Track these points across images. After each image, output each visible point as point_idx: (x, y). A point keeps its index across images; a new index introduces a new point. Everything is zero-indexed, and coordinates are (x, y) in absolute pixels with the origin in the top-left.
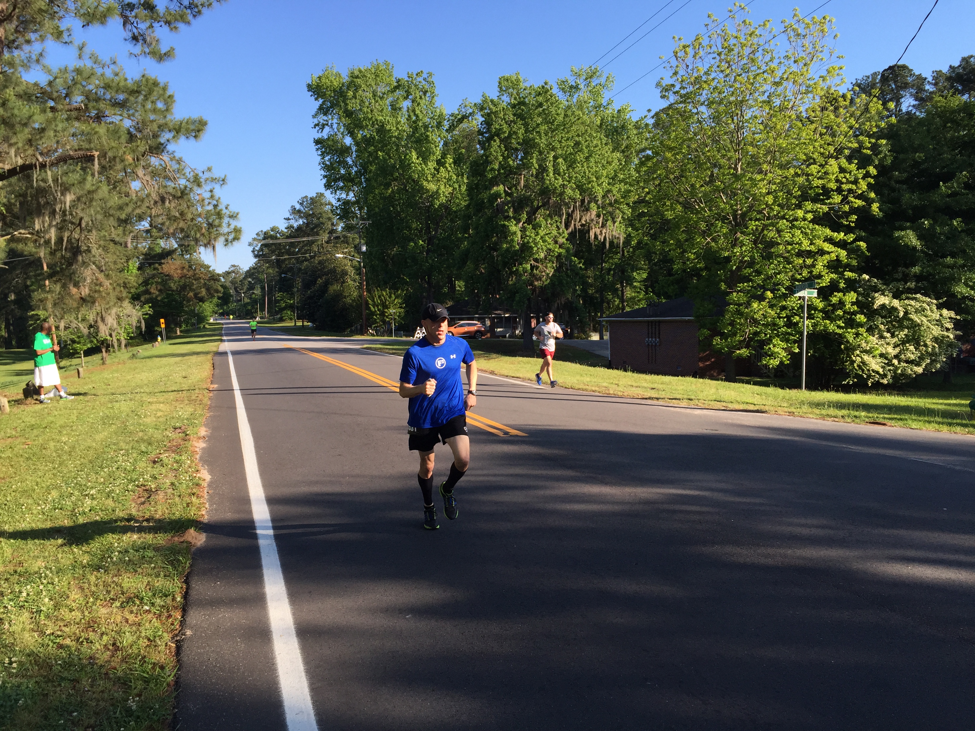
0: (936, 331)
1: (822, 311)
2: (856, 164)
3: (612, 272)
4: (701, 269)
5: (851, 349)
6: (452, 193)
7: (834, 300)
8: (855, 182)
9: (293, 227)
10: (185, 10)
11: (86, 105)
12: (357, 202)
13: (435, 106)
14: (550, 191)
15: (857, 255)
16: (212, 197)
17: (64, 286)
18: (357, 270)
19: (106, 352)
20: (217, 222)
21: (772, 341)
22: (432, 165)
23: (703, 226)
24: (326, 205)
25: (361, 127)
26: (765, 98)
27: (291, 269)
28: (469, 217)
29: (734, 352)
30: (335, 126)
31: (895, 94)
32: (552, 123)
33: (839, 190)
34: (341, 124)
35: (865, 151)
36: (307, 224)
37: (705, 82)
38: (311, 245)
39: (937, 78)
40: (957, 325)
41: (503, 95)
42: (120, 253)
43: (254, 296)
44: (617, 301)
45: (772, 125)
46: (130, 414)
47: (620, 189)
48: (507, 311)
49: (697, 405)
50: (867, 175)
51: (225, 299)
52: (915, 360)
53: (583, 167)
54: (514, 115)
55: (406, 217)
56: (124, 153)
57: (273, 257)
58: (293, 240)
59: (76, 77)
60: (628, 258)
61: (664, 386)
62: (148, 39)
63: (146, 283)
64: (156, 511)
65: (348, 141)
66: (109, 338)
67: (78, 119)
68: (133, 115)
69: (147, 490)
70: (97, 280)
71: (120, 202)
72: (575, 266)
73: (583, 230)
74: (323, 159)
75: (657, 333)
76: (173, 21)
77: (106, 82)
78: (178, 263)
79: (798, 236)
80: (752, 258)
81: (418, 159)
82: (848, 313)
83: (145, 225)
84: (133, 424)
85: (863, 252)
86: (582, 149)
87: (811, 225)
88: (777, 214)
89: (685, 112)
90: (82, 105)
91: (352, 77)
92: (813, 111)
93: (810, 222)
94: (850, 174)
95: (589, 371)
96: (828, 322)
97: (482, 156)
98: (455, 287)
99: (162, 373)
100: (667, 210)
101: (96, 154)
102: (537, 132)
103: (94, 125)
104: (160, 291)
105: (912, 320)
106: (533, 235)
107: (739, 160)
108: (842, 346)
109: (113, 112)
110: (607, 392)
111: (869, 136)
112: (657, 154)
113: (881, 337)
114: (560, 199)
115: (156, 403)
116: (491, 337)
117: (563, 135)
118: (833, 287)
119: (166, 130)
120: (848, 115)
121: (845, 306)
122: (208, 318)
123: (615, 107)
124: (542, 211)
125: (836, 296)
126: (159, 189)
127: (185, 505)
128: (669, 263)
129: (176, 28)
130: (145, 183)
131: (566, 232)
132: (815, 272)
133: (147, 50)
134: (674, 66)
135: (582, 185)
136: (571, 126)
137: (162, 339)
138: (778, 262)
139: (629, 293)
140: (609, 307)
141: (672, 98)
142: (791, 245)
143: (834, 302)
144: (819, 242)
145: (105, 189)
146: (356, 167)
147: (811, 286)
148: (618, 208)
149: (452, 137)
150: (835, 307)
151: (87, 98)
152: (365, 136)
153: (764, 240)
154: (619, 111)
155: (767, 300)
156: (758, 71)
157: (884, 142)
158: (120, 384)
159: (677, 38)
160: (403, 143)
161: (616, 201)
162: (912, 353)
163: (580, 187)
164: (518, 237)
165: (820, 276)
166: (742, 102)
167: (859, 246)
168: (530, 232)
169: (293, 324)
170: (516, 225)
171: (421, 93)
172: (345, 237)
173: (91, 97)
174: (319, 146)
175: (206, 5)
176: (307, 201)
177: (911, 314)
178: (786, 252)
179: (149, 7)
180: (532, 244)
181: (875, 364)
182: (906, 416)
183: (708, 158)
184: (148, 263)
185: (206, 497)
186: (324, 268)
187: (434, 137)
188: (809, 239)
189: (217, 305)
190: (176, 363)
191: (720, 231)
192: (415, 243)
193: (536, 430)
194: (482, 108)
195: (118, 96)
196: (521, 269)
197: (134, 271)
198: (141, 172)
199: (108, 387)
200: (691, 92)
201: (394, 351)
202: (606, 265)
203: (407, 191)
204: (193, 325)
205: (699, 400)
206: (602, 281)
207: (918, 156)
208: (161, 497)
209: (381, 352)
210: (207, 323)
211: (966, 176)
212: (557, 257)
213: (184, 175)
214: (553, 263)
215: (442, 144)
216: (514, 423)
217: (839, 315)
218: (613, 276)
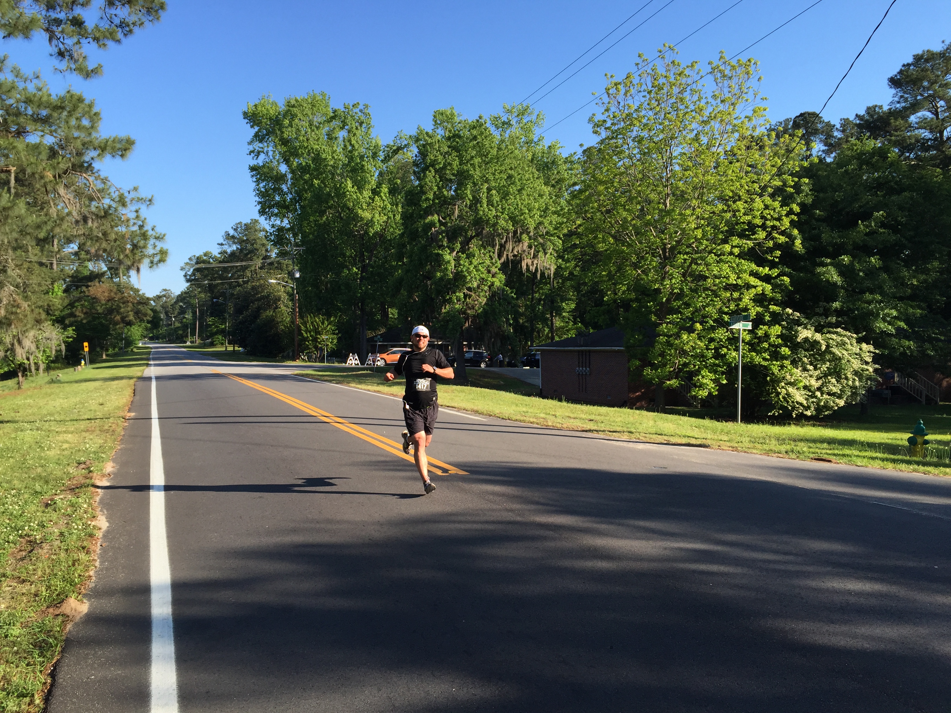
0: (856, 364)
1: (747, 343)
2: (780, 202)
3: (542, 302)
4: (631, 300)
5: (776, 381)
6: (387, 222)
7: (760, 333)
8: (779, 219)
9: (227, 253)
10: (115, 28)
11: (5, 120)
12: (291, 229)
13: (370, 137)
14: (483, 222)
15: (781, 290)
16: (137, 217)
18: (290, 296)
19: (23, 376)
20: (142, 243)
21: (700, 372)
22: (367, 194)
23: (634, 259)
24: (261, 231)
25: (296, 155)
26: (693, 135)
27: (223, 294)
28: (404, 246)
29: (664, 383)
30: (271, 153)
32: (486, 156)
33: (764, 227)
34: (277, 152)
35: (788, 189)
36: (241, 250)
37: (636, 119)
38: (243, 271)
39: (844, 125)
40: (876, 359)
41: (438, 128)
42: (45, 274)
43: (185, 320)
44: (547, 330)
46: (33, 446)
47: (552, 221)
48: (441, 339)
49: (639, 439)
50: (790, 213)
51: (155, 323)
52: (837, 393)
53: (515, 199)
54: (449, 147)
55: (340, 244)
56: (44, 169)
57: (206, 282)
58: (226, 265)
60: (557, 289)
61: (602, 418)
62: (75, 56)
63: (71, 305)
64: (34, 570)
65: (283, 168)
66: (26, 361)
68: (55, 131)
69: (30, 542)
70: (14, 301)
71: (39, 220)
72: (507, 295)
73: (515, 261)
74: (258, 185)
75: (587, 362)
76: (101, 38)
77: (28, 95)
78: (106, 286)
79: (725, 270)
80: (681, 289)
81: (353, 187)
82: (773, 346)
83: (74, 247)
84: (33, 458)
85: (786, 287)
86: (515, 182)
87: (737, 260)
88: (705, 248)
89: (616, 147)
91: (288, 106)
92: (739, 149)
93: (736, 256)
94: (774, 211)
95: (525, 400)
96: (754, 354)
97: (417, 187)
98: (388, 314)
99: (78, 399)
100: (599, 243)
101: (13, 169)
102: (471, 164)
103: (11, 140)
104: (85, 313)
105: (834, 354)
106: (466, 264)
107: (668, 195)
108: (768, 378)
109: (33, 128)
110: (545, 423)
111: (792, 175)
112: (588, 187)
113: (805, 370)
114: (494, 230)
115: (65, 432)
117: (497, 168)
119: (91, 148)
120: (772, 154)
121: (770, 339)
122: (137, 342)
123: (545, 143)
124: (475, 241)
125: (762, 329)
126: (81, 208)
127: (70, 563)
128: (599, 294)
129: (104, 45)
130: (67, 201)
131: (498, 262)
132: (742, 305)
133: (73, 67)
134: (606, 102)
135: (515, 217)
136: (504, 160)
137: (85, 363)
138: (706, 295)
139: (558, 323)
140: (539, 336)
141: (604, 134)
142: (719, 278)
143: (760, 335)
144: (745, 276)
145: (21, 208)
146: (291, 194)
147: (745, 319)
148: (550, 240)
149: (387, 167)
150: (761, 340)
151: (7, 113)
152: (301, 164)
153: (692, 273)
154: (549, 147)
155: (697, 332)
156: (687, 110)
157: (806, 181)
158: (31, 411)
159: (609, 76)
160: (338, 172)
161: (547, 233)
162: (834, 386)
163: (512, 218)
164: (451, 267)
165: (746, 309)
167: (783, 280)
168: (464, 261)
169: (224, 349)
170: (450, 254)
171: (357, 124)
172: (279, 263)
173: (11, 111)
174: (254, 172)
175: (137, 24)
176: (241, 227)
177: (832, 347)
178: (714, 285)
179: (77, 23)
180: (466, 273)
181: (799, 396)
182: (847, 452)
183: (639, 192)
184: (75, 286)
185: (98, 551)
186: (257, 294)
187: (369, 166)
188: (736, 273)
189: (146, 329)
190: (96, 389)
191: (650, 264)
192: (349, 270)
193: (477, 467)
194: (417, 140)
195: (40, 112)
196: (454, 298)
197: (59, 293)
198: (63, 190)
199: (17, 414)
200: (623, 128)
201: (326, 378)
202: (537, 295)
203: (341, 218)
204: (120, 349)
205: (640, 433)
206: (533, 310)
207: (837, 196)
208: (45, 551)
209: (312, 378)
210: (135, 347)
211: (882, 215)
212: (490, 287)
213: (109, 194)
214: (486, 292)
215: (377, 174)
216: (452, 459)
217: (764, 347)
218: (543, 306)
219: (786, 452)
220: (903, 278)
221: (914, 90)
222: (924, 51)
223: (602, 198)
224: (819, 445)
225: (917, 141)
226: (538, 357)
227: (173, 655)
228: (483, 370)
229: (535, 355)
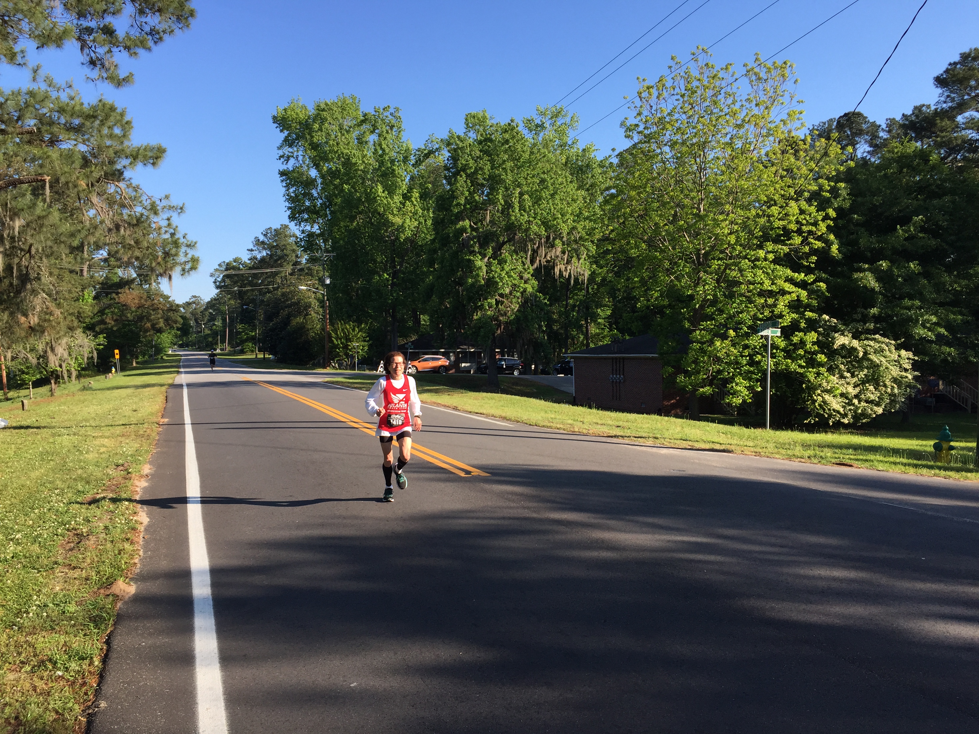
0: (895, 372)
1: (783, 350)
2: (816, 206)
3: (577, 308)
4: (664, 307)
5: (812, 388)
6: (418, 228)
7: (795, 339)
8: (815, 224)
9: (256, 259)
10: (145, 36)
11: (38, 129)
12: (321, 235)
13: (401, 141)
14: (516, 226)
15: (818, 296)
16: (169, 225)
17: (12, 314)
18: (320, 303)
19: (55, 383)
20: (173, 251)
21: (734, 379)
22: (398, 199)
23: (667, 264)
24: (291, 236)
25: (326, 159)
26: (727, 139)
27: (253, 301)
28: (435, 251)
29: (698, 390)
30: (300, 158)
31: (850, 140)
32: (518, 160)
33: (799, 232)
34: (307, 157)
35: (824, 194)
36: (271, 256)
37: (668, 123)
38: (274, 277)
39: (891, 126)
40: (916, 366)
41: (469, 131)
42: (75, 281)
43: (214, 327)
44: (582, 337)
45: (734, 166)
46: (72, 450)
47: (585, 226)
48: (473, 346)
49: (663, 444)
50: (826, 217)
51: (185, 330)
52: (875, 400)
53: (548, 204)
54: (481, 151)
55: (370, 250)
56: (78, 178)
57: (236, 288)
58: (256, 272)
59: (28, 100)
60: (592, 295)
61: (629, 424)
62: (107, 64)
63: (102, 312)
64: (84, 558)
65: (313, 173)
66: (58, 369)
67: (30, 142)
68: (88, 140)
69: (77, 535)
70: (47, 308)
71: (72, 229)
72: (540, 301)
73: (548, 266)
74: (287, 190)
75: (621, 370)
76: (132, 47)
77: (61, 105)
78: (136, 293)
79: (760, 276)
80: (715, 296)
81: (383, 192)
82: (809, 353)
83: (103, 253)
84: (72, 461)
85: (823, 293)
86: (547, 186)
87: (772, 266)
88: (740, 254)
89: (649, 151)
90: (35, 128)
91: (318, 109)
92: (774, 154)
93: (771, 262)
94: (810, 216)
95: (554, 407)
96: (789, 361)
97: (448, 191)
98: (420, 321)
99: (111, 406)
100: (631, 248)
101: (48, 178)
102: (503, 169)
103: (46, 149)
104: (116, 321)
105: (871, 360)
106: (498, 270)
107: (702, 200)
108: (804, 386)
109: (67, 137)
110: (572, 429)
111: (828, 179)
112: (620, 192)
113: (842, 377)
114: (526, 235)
115: (101, 437)
116: (455, 372)
117: (529, 172)
118: (794, 327)
119: (123, 156)
120: (808, 158)
121: (806, 345)
122: (167, 349)
123: (581, 146)
124: (507, 247)
125: (797, 335)
126: (114, 216)
127: (117, 552)
128: (633, 300)
129: (135, 54)
130: (99, 210)
131: (531, 268)
132: (777, 311)
133: (105, 75)
134: (638, 106)
135: (548, 222)
136: (537, 164)
137: (116, 371)
138: (740, 301)
139: (593, 329)
140: (574, 343)
141: (636, 138)
142: (753, 284)
143: (795, 341)
144: (780, 282)
145: (55, 216)
146: (321, 199)
147: (775, 325)
148: (583, 245)
149: (418, 171)
150: (796, 347)
151: (40, 122)
152: (331, 168)
153: (726, 279)
154: (584, 150)
155: (730, 339)
156: (721, 114)
157: (842, 185)
158: (66, 417)
159: (641, 80)
160: (369, 176)
161: (581, 238)
162: (872, 394)
163: (545, 223)
164: (483, 272)
165: (781, 316)
166: (705, 143)
167: (820, 286)
168: (496, 267)
169: (254, 357)
170: (481, 259)
171: (388, 128)
172: (309, 269)
173: (45, 120)
174: (284, 177)
175: (167, 31)
176: (271, 232)
177: (870, 354)
178: (748, 292)
179: (109, 31)
180: (497, 279)
181: (836, 404)
182: (871, 457)
183: (672, 198)
184: (105, 293)
185: (141, 543)
186: (287, 300)
187: (400, 170)
188: (770, 279)
189: (176, 336)
190: (128, 396)
191: (683, 270)
192: (380, 276)
193: (499, 469)
194: (449, 144)
195: (73, 121)
196: (486, 304)
197: (89, 300)
198: (95, 198)
199: (53, 420)
200: (655, 132)
201: (356, 385)
202: (571, 302)
203: (372, 224)
204: (151, 356)
205: (664, 438)
206: (567, 316)
207: (876, 200)
208: (92, 542)
209: (343, 386)
210: (165, 355)
211: (922, 220)
212: (522, 293)
213: (140, 202)
214: (518, 298)
215: (408, 178)
216: (476, 462)
217: (800, 354)
218: (578, 312)
219: (809, 457)
220: (944, 284)
221: (961, 90)
222: (971, 49)
223: (634, 203)
224: (844, 451)
225: (964, 142)
226: (572, 365)
227: (214, 627)
228: (516, 378)
229: (569, 362)
